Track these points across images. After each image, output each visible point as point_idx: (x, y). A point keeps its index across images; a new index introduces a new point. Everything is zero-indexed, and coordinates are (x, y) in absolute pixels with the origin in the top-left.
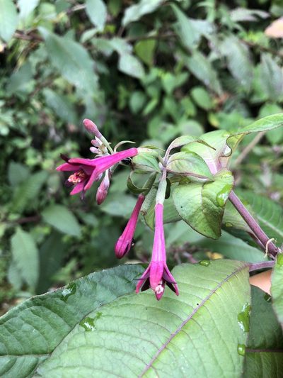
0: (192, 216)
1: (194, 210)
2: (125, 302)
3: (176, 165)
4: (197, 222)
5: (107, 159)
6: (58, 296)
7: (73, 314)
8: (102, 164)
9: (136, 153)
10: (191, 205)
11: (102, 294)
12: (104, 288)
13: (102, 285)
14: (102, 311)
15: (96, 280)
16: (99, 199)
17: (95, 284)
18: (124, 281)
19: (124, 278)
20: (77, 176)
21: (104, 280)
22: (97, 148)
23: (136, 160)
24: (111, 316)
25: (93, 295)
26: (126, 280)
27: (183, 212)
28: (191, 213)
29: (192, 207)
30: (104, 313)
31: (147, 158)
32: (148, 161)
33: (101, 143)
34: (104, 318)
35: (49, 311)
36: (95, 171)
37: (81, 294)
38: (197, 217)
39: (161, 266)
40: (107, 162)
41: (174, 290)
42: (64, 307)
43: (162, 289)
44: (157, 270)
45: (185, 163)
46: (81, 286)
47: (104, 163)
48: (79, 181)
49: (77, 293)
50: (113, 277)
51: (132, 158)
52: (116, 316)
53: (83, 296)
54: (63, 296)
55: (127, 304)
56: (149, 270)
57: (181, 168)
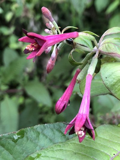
0: (114, 85)
1: (115, 81)
2: (59, 148)
3: (106, 47)
4: (117, 90)
5: (55, 37)
6: (11, 138)
7: (20, 153)
8: (51, 40)
9: (78, 36)
10: (114, 77)
11: (43, 141)
12: (45, 137)
13: (44, 135)
14: (42, 153)
15: (39, 130)
16: (48, 69)
17: (39, 133)
18: (60, 134)
19: (60, 132)
20: (33, 46)
21: (45, 132)
22: (50, 29)
23: (76, 41)
24: (48, 157)
25: (36, 141)
26: (62, 133)
27: (107, 82)
28: (112, 83)
29: (114, 79)
30: (43, 154)
31: (85, 40)
32: (85, 42)
33: (53, 26)
34: (42, 158)
35: (3, 149)
36: (45, 43)
37: (28, 139)
38: (117, 86)
39: (85, 117)
40: (55, 39)
41: (92, 136)
42: (14, 147)
43: (83, 134)
44: (81, 119)
45: (112, 46)
46: (28, 133)
47: (53, 39)
48: (33, 49)
49: (25, 138)
50: (52, 130)
51: (74, 39)
52: (51, 157)
53: (29, 141)
54: (14, 139)
55: (61, 150)
56: (75, 119)
57: (109, 49)
